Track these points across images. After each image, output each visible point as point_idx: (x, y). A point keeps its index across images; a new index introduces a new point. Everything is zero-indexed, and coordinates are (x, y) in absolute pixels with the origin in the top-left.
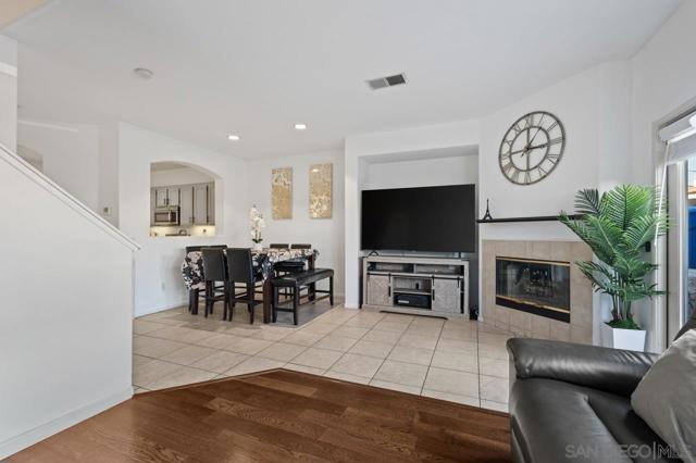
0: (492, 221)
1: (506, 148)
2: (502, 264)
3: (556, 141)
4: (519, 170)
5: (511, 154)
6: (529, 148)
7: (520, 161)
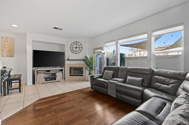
0: (69, 60)
1: (72, 47)
2: (71, 68)
3: (81, 48)
4: (74, 51)
5: (73, 48)
6: (76, 48)
7: (75, 49)
